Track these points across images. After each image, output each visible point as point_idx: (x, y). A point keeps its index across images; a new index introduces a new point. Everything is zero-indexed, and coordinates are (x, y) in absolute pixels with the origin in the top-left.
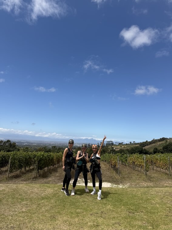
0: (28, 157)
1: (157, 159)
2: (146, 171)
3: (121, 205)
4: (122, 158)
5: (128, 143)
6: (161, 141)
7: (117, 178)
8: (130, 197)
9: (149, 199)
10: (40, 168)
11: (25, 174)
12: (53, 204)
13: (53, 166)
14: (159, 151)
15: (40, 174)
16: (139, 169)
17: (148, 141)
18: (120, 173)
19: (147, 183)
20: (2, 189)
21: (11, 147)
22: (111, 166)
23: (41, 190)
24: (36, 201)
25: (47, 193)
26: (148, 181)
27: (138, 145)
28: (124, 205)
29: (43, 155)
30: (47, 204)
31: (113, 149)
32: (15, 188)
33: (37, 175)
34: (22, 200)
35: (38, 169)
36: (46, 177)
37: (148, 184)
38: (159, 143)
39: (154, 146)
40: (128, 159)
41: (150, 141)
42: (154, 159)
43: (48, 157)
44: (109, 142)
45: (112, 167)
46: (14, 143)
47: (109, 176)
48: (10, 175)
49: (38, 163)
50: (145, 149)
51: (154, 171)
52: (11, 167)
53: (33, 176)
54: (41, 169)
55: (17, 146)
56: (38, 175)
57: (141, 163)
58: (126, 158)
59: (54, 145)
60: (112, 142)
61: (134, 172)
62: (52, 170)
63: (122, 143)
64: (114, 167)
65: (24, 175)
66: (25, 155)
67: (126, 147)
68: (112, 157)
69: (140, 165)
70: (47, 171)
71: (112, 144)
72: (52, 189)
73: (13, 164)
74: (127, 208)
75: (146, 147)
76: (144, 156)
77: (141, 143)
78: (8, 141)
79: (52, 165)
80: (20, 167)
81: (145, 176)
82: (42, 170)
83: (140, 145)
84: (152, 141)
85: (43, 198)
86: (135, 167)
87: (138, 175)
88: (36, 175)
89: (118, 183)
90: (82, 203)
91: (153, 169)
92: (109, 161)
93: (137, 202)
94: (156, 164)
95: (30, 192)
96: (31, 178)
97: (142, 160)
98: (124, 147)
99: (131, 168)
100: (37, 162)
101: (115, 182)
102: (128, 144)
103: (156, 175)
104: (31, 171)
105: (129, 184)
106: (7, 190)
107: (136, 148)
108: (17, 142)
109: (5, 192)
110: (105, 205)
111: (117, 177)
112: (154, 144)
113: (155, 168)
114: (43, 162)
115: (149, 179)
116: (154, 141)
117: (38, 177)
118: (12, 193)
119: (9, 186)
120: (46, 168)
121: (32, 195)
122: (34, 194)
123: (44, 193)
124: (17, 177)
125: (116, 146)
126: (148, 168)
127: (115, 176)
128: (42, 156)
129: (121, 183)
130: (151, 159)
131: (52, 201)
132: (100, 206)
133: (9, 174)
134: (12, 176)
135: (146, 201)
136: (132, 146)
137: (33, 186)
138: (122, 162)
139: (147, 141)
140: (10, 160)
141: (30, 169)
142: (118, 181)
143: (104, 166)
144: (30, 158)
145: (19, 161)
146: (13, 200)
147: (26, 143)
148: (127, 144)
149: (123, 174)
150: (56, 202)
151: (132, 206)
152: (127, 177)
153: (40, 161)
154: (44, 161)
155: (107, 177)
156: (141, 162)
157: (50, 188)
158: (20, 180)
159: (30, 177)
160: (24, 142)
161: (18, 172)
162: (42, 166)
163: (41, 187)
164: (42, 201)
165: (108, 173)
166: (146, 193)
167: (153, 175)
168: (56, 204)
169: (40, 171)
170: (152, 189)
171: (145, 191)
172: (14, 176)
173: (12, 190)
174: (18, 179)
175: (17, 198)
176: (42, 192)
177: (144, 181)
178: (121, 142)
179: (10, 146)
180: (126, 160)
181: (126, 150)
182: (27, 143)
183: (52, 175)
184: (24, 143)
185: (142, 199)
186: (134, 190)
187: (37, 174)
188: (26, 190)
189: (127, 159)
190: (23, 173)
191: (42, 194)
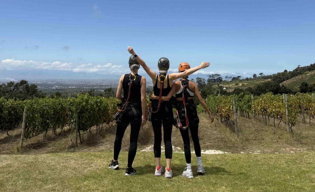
0: (59, 107)
1: (310, 101)
2: (290, 125)
3: (246, 185)
4: (241, 104)
5: (249, 77)
6: (313, 70)
7: (233, 140)
8: (264, 170)
9: (304, 171)
10: (82, 127)
11: (54, 139)
12: (106, 187)
13: (108, 123)
14: (311, 88)
15: (83, 140)
16: (277, 122)
17: (288, 71)
18: (240, 131)
19: (294, 148)
20: (6, 163)
21: (28, 93)
22: (221, 119)
23: (83, 163)
24: (72, 184)
25: (94, 167)
26: (297, 144)
27: (269, 80)
28: (253, 185)
29: (87, 101)
30: (95, 187)
31: (222, 90)
32: (32, 160)
33: (77, 141)
34: (45, 181)
35: (79, 129)
36: (94, 144)
37: (298, 149)
38: (309, 74)
39: (301, 79)
40: (254, 104)
41: (292, 70)
42: (303, 101)
43: (97, 106)
44: (213, 76)
45: (222, 121)
46: (34, 86)
47: (217, 138)
48: (25, 144)
49: (79, 117)
50: (283, 86)
51: (307, 125)
52: (26, 127)
53: (70, 143)
54: (84, 129)
55: (41, 91)
56: (79, 142)
57: (278, 110)
58: (248, 102)
59: (109, 87)
60: (218, 77)
61: (266, 128)
62: (106, 131)
63: (239, 77)
64: (227, 121)
65: (53, 143)
66: (54, 103)
67: (246, 84)
68: (221, 101)
69: (278, 113)
70: (97, 133)
71: (220, 80)
72: (104, 161)
73: (30, 120)
74: (261, 189)
75: (286, 83)
76: (284, 96)
77: (274, 75)
78: (23, 82)
79: (105, 121)
80: (45, 127)
81: (289, 136)
82: (85, 132)
83: (274, 80)
84: (296, 70)
85: (86, 178)
86: (267, 117)
87: (274, 133)
88: (75, 141)
89: (236, 150)
90: (166, 185)
91: (304, 122)
92: (216, 108)
93: (280, 177)
94: (309, 111)
95: (61, 167)
96: (65, 148)
97: (281, 103)
98: (243, 85)
99: (260, 121)
100: (75, 115)
101: (230, 148)
102: (251, 79)
103: (311, 132)
104: (64, 134)
105: (259, 151)
106: (16, 164)
107: (267, 85)
108: (40, 85)
109: (11, 169)
110: (213, 187)
111: (234, 138)
112: (300, 77)
113: (308, 120)
114: (87, 115)
115: (298, 140)
116: (299, 71)
117: (79, 145)
118: (26, 170)
119: (20, 157)
120: (94, 128)
121: (64, 173)
122: (69, 170)
123: (89, 169)
124: (38, 146)
125: (227, 83)
126: (293, 117)
127: (230, 137)
128: (84, 103)
129: (243, 149)
130: (298, 101)
131: (106, 182)
132: (204, 189)
133: (23, 140)
134: (29, 145)
135: (299, 175)
136: (258, 82)
137: (68, 157)
138: (242, 111)
139: (286, 71)
140: (24, 114)
141: (64, 131)
142: (237, 147)
143: (207, 121)
144: (63, 109)
145: (42, 116)
146: (28, 183)
147: (56, 85)
148: (247, 79)
149: (245, 132)
150: (112, 184)
151: (270, 186)
152: (254, 138)
153: (82, 112)
154: (89, 113)
155: (213, 139)
156: (279, 107)
157: (101, 158)
158: (44, 152)
159: (63, 146)
160: (52, 83)
161: (41, 137)
162: (86, 122)
163: (82, 158)
164: (85, 183)
165: (215, 132)
166: (298, 161)
167: (305, 133)
168: (112, 187)
169: (82, 132)
170: (307, 154)
171: (294, 158)
172: (32, 144)
173: (26, 165)
174: (40, 150)
175: (35, 179)
176: (85, 166)
177: (288, 144)
178: (236, 76)
179: (26, 92)
180: (250, 107)
181: (246, 90)
182: (59, 86)
183: (107, 141)
184: (52, 86)
185: (290, 172)
186: (270, 158)
187: (77, 138)
188: (53, 164)
189: (250, 104)
190: (50, 139)
191: (86, 171)
